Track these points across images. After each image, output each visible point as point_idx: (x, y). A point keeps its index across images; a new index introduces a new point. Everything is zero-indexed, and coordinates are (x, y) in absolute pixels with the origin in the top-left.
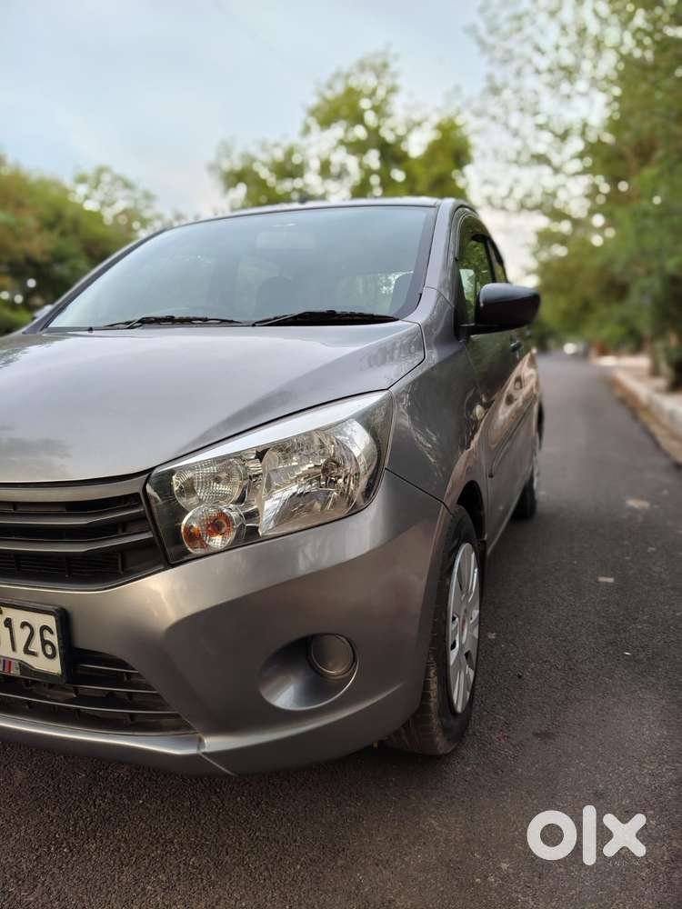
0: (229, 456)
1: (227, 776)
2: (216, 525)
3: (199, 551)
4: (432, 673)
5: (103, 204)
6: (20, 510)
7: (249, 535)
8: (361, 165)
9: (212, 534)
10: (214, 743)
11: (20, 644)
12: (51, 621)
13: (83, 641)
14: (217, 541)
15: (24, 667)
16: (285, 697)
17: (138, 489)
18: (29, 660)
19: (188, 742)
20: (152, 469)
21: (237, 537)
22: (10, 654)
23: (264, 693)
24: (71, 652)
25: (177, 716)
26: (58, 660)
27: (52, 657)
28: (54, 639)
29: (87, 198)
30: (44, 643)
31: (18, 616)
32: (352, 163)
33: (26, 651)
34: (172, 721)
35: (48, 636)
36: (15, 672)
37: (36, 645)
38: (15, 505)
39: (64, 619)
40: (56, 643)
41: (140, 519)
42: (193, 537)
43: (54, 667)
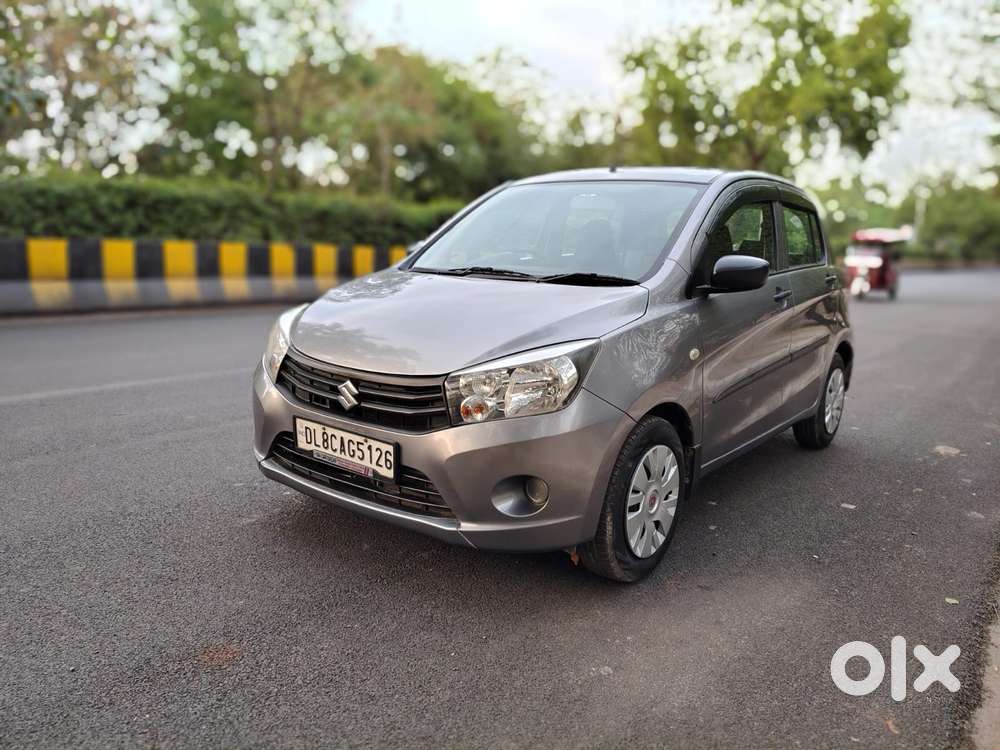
0: (491, 371)
1: (472, 547)
2: (480, 408)
3: (469, 420)
4: (609, 519)
5: (499, 83)
6: (382, 387)
7: (498, 414)
8: (777, 48)
9: (476, 412)
10: (466, 526)
11: (374, 461)
12: (391, 449)
13: (406, 462)
14: (479, 417)
15: (374, 472)
16: (505, 505)
17: (440, 383)
18: (378, 469)
19: (453, 524)
20: (448, 374)
21: (489, 417)
22: (369, 465)
23: (493, 500)
24: (400, 468)
25: (449, 510)
26: (392, 470)
27: (389, 468)
28: (391, 458)
29: (484, 77)
30: (387, 460)
31: (375, 444)
32: (767, 43)
33: (377, 464)
34: (447, 513)
35: (389, 457)
36: (370, 475)
37: (382, 462)
38: (380, 384)
39: (398, 448)
40: (392, 461)
41: (440, 399)
42: (468, 413)
43: (390, 474)
